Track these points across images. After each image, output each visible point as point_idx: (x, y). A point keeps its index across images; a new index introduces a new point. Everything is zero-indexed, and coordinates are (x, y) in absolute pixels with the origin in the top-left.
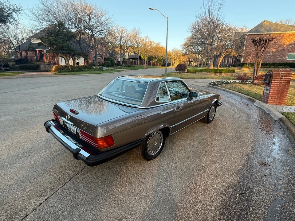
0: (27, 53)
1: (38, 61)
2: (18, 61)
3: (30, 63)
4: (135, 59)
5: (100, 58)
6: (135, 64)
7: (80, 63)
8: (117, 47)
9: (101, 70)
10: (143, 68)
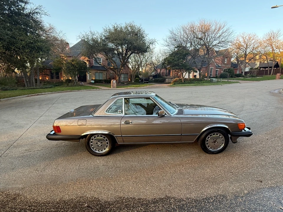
0: (161, 71)
1: (167, 76)
2: (154, 77)
3: (161, 77)
4: (267, 68)
5: (219, 70)
6: (266, 74)
7: (197, 76)
8: (242, 57)
9: (211, 82)
10: (275, 79)
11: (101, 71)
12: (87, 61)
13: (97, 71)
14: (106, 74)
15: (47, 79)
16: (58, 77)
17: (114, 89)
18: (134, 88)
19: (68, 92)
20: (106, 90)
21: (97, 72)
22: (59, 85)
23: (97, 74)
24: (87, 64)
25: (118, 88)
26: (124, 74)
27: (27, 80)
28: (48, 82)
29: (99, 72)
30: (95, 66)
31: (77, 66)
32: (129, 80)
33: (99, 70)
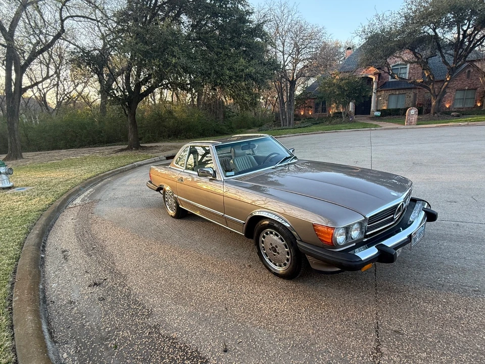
11: (402, 92)
12: (375, 74)
13: (393, 92)
14: (415, 94)
15: (310, 114)
16: (324, 110)
17: (409, 127)
18: (466, 123)
19: (319, 133)
20: (393, 129)
21: (393, 94)
22: (320, 123)
23: (393, 98)
24: (374, 80)
25: (420, 124)
26: (465, 90)
27: (284, 117)
28: (310, 118)
29: (397, 93)
30: (392, 81)
31: (346, 89)
32: (476, 105)
33: (398, 89)
